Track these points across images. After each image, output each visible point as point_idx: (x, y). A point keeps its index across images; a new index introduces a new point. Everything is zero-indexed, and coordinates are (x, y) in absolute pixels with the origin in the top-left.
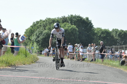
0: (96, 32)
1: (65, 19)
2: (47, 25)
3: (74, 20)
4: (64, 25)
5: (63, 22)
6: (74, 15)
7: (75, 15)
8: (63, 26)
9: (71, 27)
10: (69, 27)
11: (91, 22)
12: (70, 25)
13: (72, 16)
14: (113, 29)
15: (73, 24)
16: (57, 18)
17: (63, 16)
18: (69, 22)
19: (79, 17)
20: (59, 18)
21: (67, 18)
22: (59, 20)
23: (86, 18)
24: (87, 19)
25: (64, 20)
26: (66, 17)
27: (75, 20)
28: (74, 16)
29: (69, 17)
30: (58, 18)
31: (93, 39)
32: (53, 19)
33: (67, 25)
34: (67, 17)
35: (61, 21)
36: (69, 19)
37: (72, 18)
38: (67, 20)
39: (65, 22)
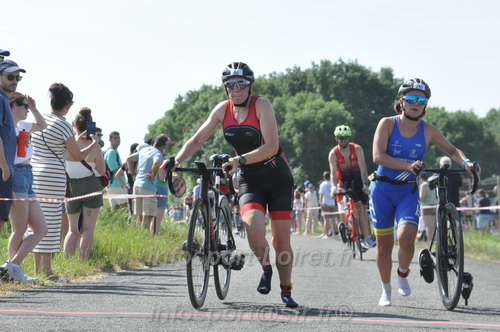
1: (298, 80)
3: (335, 82)
4: (299, 104)
5: (293, 92)
6: (333, 63)
7: (339, 63)
8: (295, 106)
9: (323, 110)
10: (317, 110)
12: (320, 100)
13: (326, 64)
14: (493, 110)
15: (332, 96)
16: (267, 77)
17: (292, 68)
18: (317, 90)
19: (355, 68)
20: (275, 78)
21: (309, 76)
22: (276, 85)
23: (382, 70)
24: (388, 73)
25: (297, 82)
26: (303, 69)
27: (340, 79)
28: (336, 65)
29: (314, 72)
30: (271, 75)
33: (310, 103)
34: (308, 71)
35: (285, 87)
36: (317, 78)
37: (328, 75)
38: (308, 83)
39: (299, 91)
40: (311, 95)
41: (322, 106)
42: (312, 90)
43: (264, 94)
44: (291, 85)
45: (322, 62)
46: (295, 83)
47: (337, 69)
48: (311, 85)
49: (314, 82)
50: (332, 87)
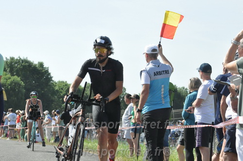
0: (57, 88)
3: (16, 67)
6: (16, 58)
7: (18, 59)
9: (10, 80)
10: (7, 80)
11: (47, 71)
12: (9, 75)
13: (12, 59)
15: (15, 74)
18: (8, 71)
19: (26, 61)
23: (39, 63)
24: (41, 65)
27: (19, 66)
28: (17, 60)
29: (7, 62)
31: (53, 101)
33: (4, 77)
36: (8, 65)
37: (13, 64)
41: (10, 78)
45: (10, 58)
50: (15, 69)
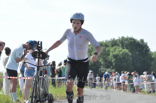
0: (153, 56)
1: (114, 42)
2: (93, 49)
3: (126, 43)
4: (114, 50)
5: (113, 46)
6: (125, 37)
7: (127, 37)
8: (113, 50)
10: (120, 52)
11: (146, 45)
12: (121, 49)
13: (123, 38)
15: (125, 47)
16: (105, 41)
17: (112, 39)
18: (120, 46)
19: (132, 39)
20: (107, 42)
21: (118, 41)
22: (107, 44)
23: (141, 40)
24: (142, 41)
25: (114, 43)
26: (116, 39)
27: (127, 42)
28: (126, 38)
29: (119, 40)
30: (106, 41)
31: (151, 65)
32: (100, 42)
33: (118, 50)
34: (117, 40)
35: (110, 44)
36: (120, 42)
37: (123, 41)
38: (117, 43)
39: (114, 46)
40: (118, 47)
41: (121, 51)
42: (118, 45)
43: (104, 46)
44: (112, 44)
45: (122, 37)
46: (113, 43)
47: (126, 39)
48: (118, 44)
49: (119, 43)
50: (125, 44)
